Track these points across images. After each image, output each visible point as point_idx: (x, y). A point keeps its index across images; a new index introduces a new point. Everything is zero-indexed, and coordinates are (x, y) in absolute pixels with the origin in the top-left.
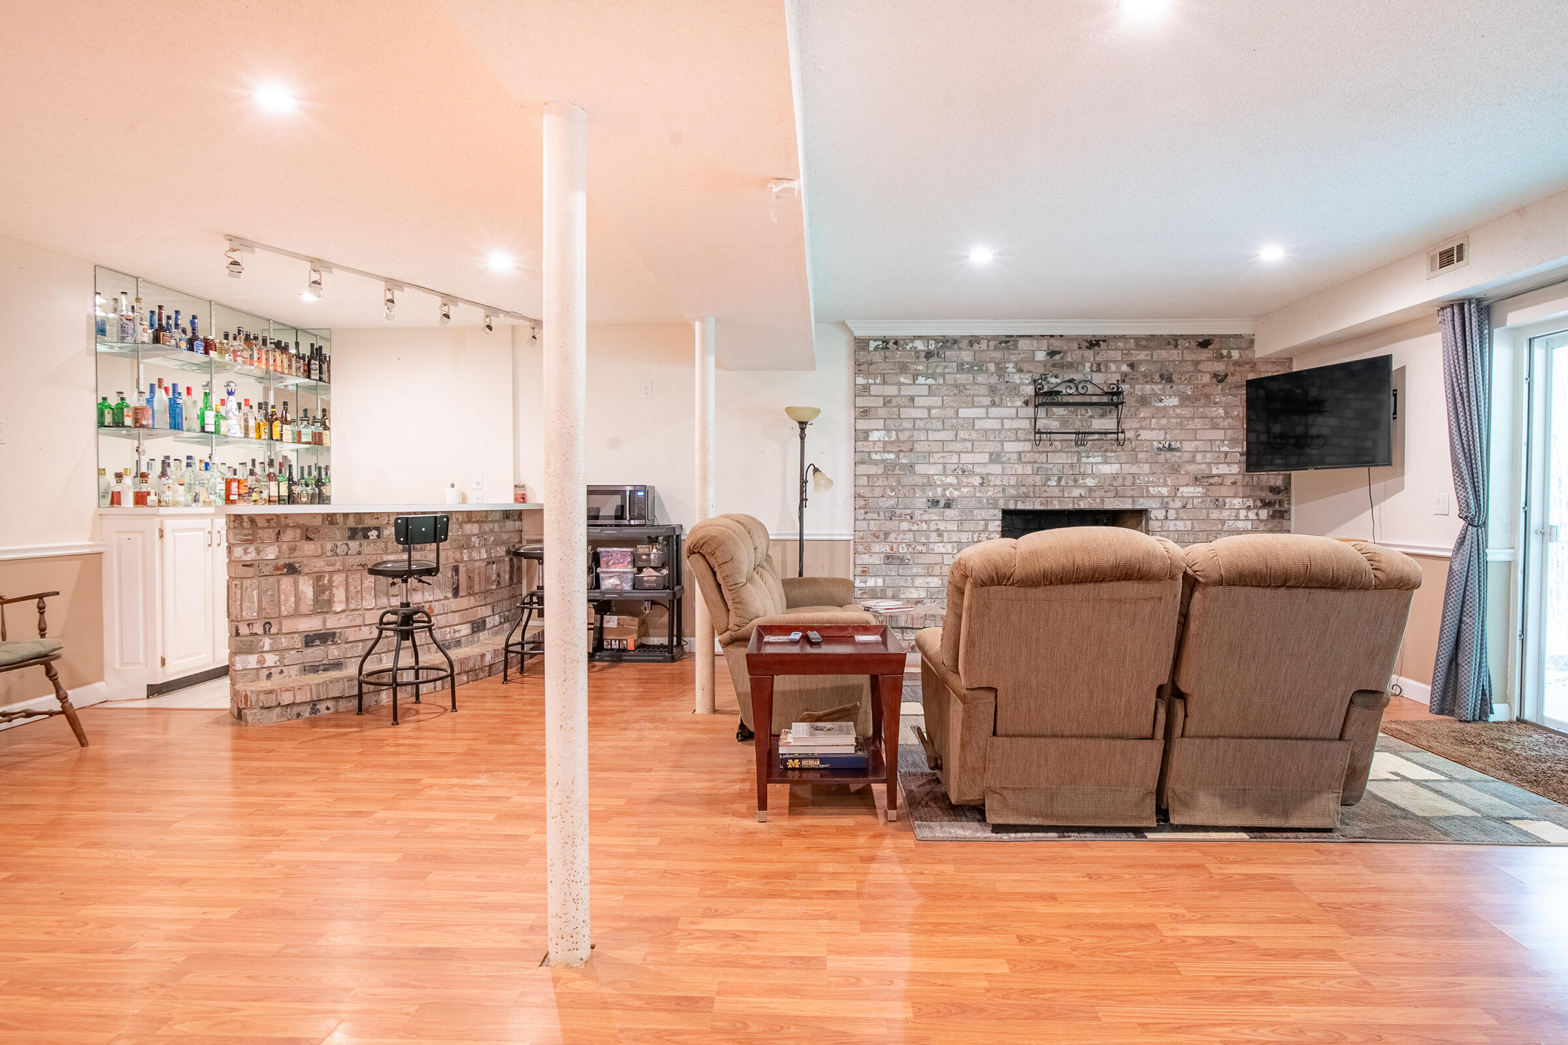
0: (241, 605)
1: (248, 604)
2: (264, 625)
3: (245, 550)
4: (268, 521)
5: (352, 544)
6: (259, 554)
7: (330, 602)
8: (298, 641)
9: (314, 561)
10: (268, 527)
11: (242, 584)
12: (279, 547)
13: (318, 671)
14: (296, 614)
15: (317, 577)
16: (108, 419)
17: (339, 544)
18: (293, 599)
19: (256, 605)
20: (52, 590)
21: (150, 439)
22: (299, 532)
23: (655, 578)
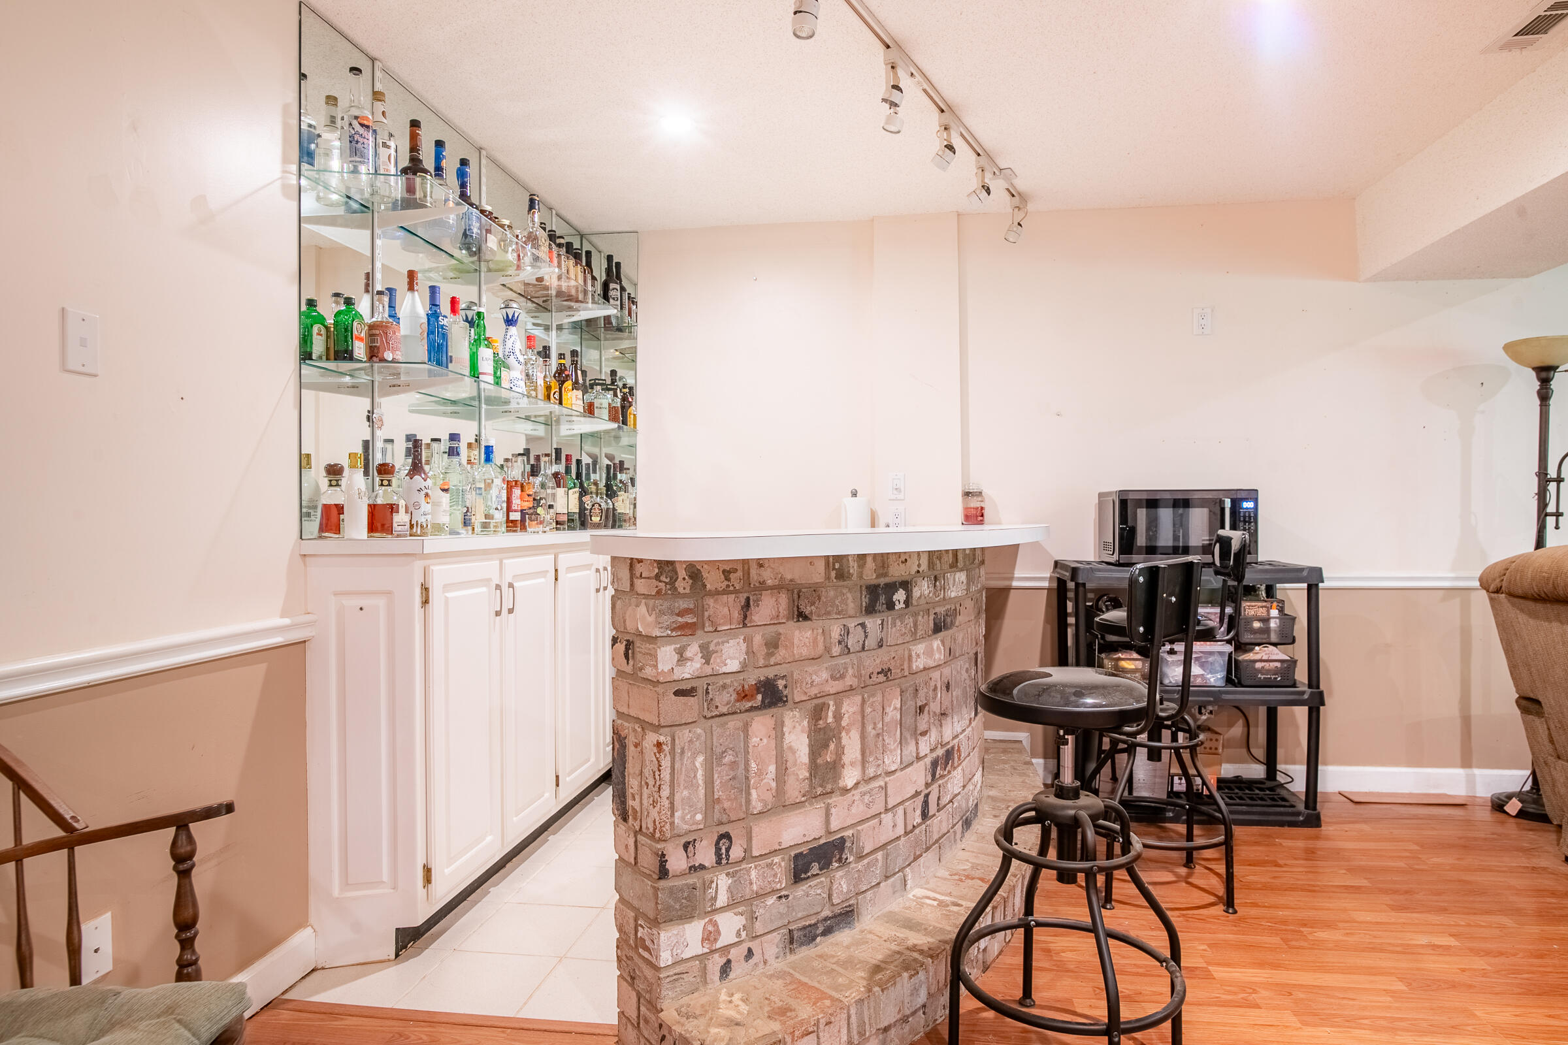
0: (671, 799)
1: (686, 793)
2: (717, 843)
3: (681, 652)
4: (727, 574)
5: (873, 623)
6: (708, 662)
7: (835, 767)
8: (781, 867)
9: (810, 669)
10: (725, 592)
11: (673, 740)
12: (748, 640)
13: (814, 939)
14: (781, 805)
15: (816, 706)
16: (318, 346)
17: (852, 624)
18: (772, 768)
19: (702, 791)
20: (213, 801)
21: (397, 393)
22: (784, 599)
23: (1278, 665)
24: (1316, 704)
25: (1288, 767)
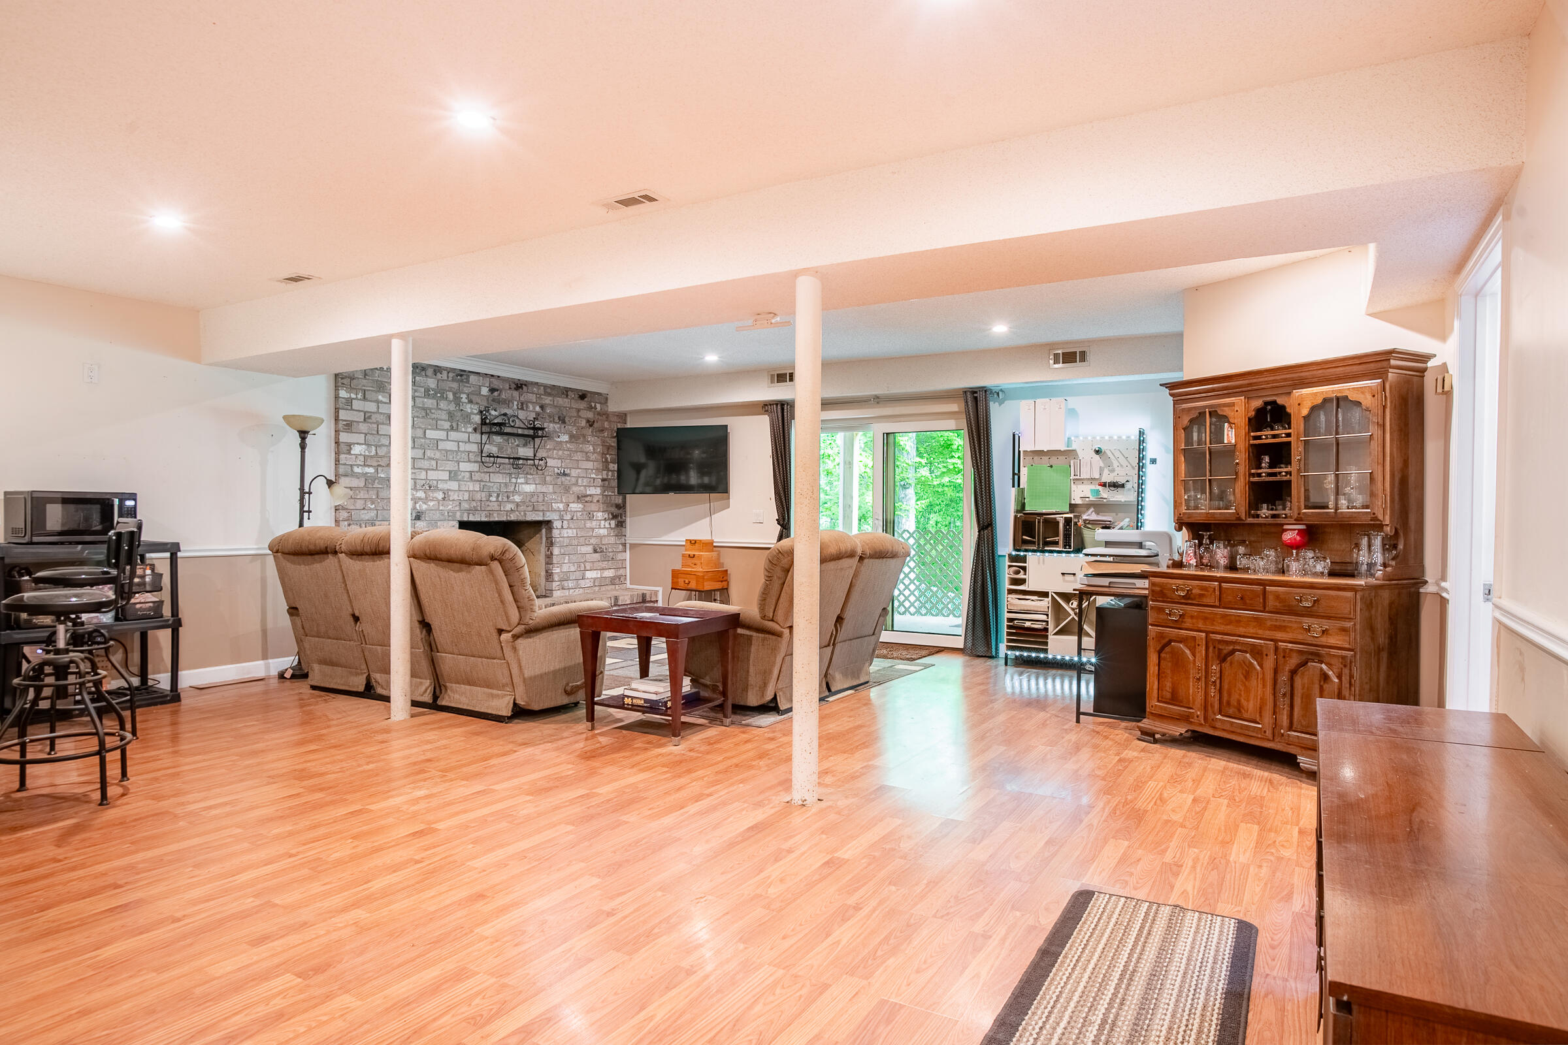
23: (151, 605)
24: (176, 626)
25: (155, 676)
